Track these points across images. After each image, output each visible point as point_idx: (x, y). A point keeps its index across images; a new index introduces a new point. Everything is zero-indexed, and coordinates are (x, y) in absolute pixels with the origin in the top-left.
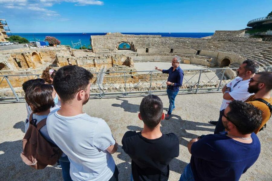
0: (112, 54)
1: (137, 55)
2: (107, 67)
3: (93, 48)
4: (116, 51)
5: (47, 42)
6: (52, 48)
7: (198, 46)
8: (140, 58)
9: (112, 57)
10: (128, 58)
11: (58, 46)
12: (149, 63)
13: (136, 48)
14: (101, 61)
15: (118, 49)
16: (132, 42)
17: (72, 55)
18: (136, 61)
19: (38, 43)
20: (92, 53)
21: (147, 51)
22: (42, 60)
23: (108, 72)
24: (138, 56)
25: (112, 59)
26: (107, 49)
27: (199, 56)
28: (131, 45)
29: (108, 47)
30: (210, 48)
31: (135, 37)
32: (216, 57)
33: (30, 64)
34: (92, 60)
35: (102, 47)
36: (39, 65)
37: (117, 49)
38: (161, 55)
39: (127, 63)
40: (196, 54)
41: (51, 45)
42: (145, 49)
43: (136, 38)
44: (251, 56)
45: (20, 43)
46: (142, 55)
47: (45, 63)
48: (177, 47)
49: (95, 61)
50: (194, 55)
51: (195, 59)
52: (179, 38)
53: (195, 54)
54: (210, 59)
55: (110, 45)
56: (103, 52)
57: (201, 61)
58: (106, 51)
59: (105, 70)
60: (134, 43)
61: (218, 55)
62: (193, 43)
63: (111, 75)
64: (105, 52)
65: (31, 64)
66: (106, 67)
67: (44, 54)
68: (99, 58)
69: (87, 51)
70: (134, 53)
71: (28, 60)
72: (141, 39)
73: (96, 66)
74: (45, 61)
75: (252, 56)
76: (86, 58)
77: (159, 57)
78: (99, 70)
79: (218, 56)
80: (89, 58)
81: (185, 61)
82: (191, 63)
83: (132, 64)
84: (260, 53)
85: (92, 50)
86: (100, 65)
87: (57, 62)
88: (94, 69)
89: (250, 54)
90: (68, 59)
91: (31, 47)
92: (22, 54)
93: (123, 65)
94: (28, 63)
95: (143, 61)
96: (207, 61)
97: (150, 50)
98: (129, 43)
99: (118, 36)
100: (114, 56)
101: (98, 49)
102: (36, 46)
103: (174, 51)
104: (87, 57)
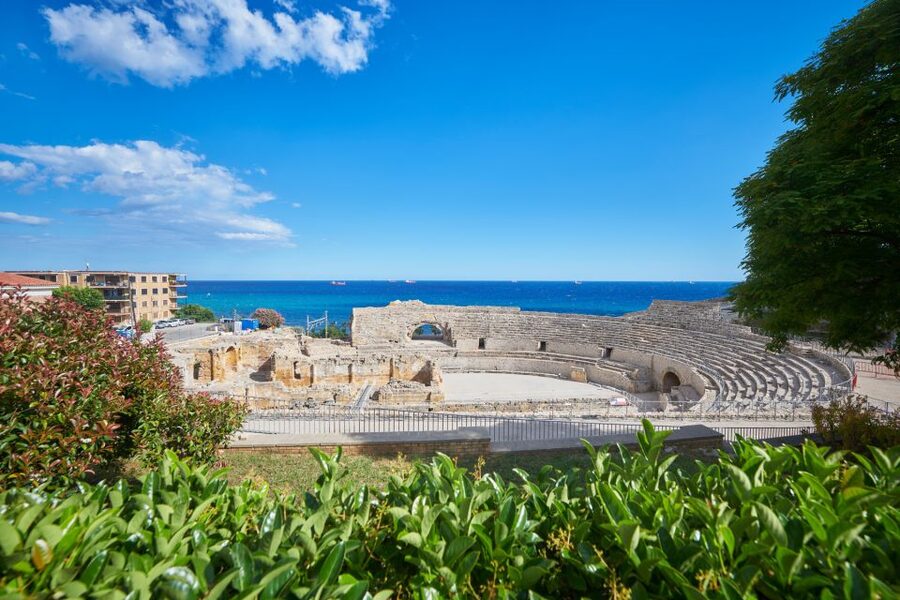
0: (394, 352)
1: (456, 356)
2: (376, 383)
3: (354, 337)
4: (406, 344)
5: (256, 321)
6: (263, 334)
7: (610, 337)
8: (463, 362)
9: (391, 360)
10: (428, 363)
11: (277, 330)
12: (483, 376)
13: (455, 337)
14: (366, 369)
15: (413, 338)
16: (447, 324)
17: (305, 352)
18: (449, 370)
19: (238, 324)
20: (348, 347)
21: (482, 344)
22: (240, 364)
23: (376, 397)
24: (458, 358)
25: (391, 365)
26: (384, 340)
27: (608, 362)
28: (445, 329)
29: (388, 335)
30: (636, 343)
31: (455, 311)
32: (650, 366)
33: (216, 372)
34: (346, 366)
35: (374, 333)
36: (232, 373)
37: (409, 339)
38: (515, 355)
39: (425, 377)
40: (604, 357)
41: (263, 327)
42: (477, 341)
43: (457, 314)
44: (716, 369)
45: (197, 321)
46: (468, 355)
47: (244, 369)
48: (558, 339)
49: (354, 369)
50: (597, 359)
51: (597, 370)
52: (565, 314)
53: (600, 356)
54: (633, 371)
55: (394, 331)
56: (375, 345)
57: (615, 375)
58: (384, 345)
59: (371, 392)
60: (451, 325)
61: (652, 362)
62: (596, 328)
63: (382, 403)
64: (380, 345)
65: (220, 372)
66: (374, 384)
67: (248, 350)
68: (363, 361)
69: (338, 344)
70: (450, 348)
71: (215, 364)
72: (471, 315)
73: (353, 380)
74: (244, 366)
75: (719, 370)
76: (335, 361)
77: (511, 360)
78: (359, 390)
79: (652, 365)
80: (342, 362)
81: (573, 374)
82: (589, 380)
83: (436, 378)
84: (737, 362)
85: (350, 340)
86: (361, 377)
87: (270, 369)
88: (347, 387)
89: (716, 364)
90: (295, 363)
91: (223, 333)
92: (210, 352)
93: (414, 379)
94: (215, 369)
95: (469, 370)
96: (628, 376)
97: (489, 343)
98: (440, 325)
99: (415, 310)
100: (395, 359)
101: (365, 339)
102: (231, 330)
103: (548, 347)
104: (337, 359)
